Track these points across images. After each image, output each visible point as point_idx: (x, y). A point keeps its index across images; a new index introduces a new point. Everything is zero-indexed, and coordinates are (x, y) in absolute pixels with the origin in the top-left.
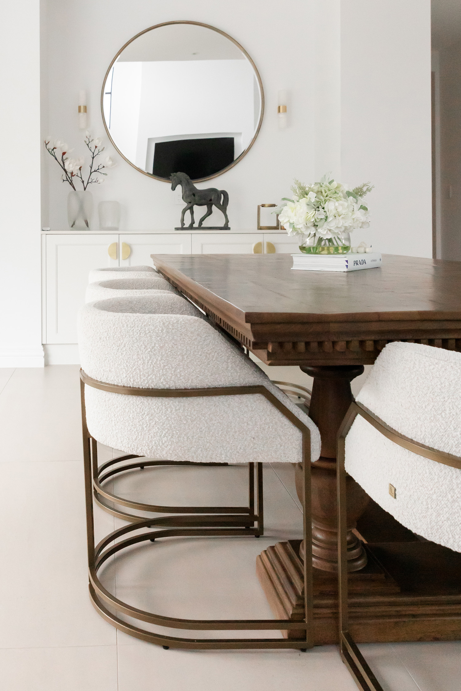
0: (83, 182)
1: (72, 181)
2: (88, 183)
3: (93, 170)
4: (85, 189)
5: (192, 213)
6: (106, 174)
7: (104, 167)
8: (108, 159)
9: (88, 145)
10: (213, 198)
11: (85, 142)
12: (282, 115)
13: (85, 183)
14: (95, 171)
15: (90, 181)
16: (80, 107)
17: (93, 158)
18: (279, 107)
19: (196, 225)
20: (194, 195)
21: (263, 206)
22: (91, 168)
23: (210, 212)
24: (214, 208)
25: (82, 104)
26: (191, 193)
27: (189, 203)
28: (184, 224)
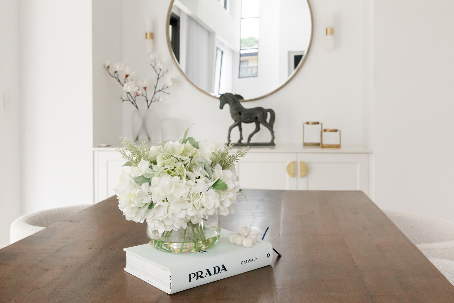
0: (147, 101)
1: (135, 100)
2: (151, 102)
3: (157, 90)
4: (148, 107)
5: (241, 129)
6: (169, 94)
7: (167, 87)
8: (169, 80)
9: (154, 67)
10: (258, 116)
11: (151, 65)
12: (329, 37)
13: (149, 102)
14: (159, 91)
15: (153, 100)
16: (146, 34)
17: (158, 79)
18: (327, 30)
19: (245, 141)
20: (240, 114)
21: (308, 123)
22: (156, 88)
23: (258, 129)
24: (261, 126)
25: (149, 30)
26: (237, 112)
27: (236, 121)
28: (229, 141)
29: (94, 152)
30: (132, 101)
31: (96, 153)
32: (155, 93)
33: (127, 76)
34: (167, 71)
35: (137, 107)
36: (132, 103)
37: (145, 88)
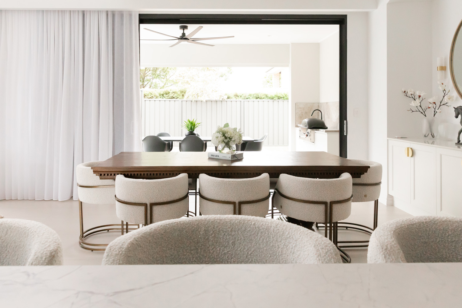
28: (459, 141)
29: (388, 140)
30: (422, 111)
32: (440, 106)
33: (420, 96)
34: (449, 91)
35: (425, 116)
36: (422, 113)
37: (435, 103)
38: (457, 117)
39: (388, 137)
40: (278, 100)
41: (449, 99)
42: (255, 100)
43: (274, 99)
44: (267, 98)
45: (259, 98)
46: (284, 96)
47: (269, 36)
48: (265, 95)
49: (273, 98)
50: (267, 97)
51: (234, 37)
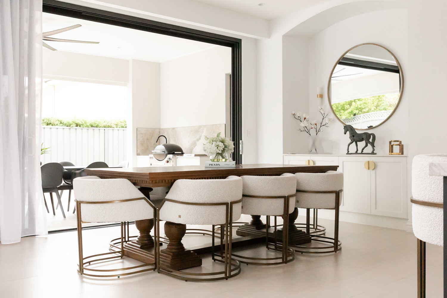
0: (316, 131)
4: (317, 134)
5: (357, 145)
7: (327, 123)
9: (321, 113)
10: (364, 138)
11: (320, 111)
14: (323, 125)
15: (319, 131)
16: (318, 95)
17: (323, 119)
20: (353, 136)
22: (321, 124)
23: (366, 146)
25: (319, 93)
26: (352, 135)
27: (351, 140)
28: (348, 151)
29: (283, 156)
30: (307, 131)
31: (284, 156)
32: (321, 126)
33: (305, 118)
34: (328, 115)
35: (310, 135)
36: (307, 132)
37: (316, 124)
38: (345, 133)
39: (284, 153)
40: (76, 128)
41: (329, 120)
42: (45, 126)
43: (72, 126)
44: (61, 125)
45: (50, 124)
46: (84, 123)
47: (118, 48)
48: (58, 121)
49: (70, 125)
50: (61, 123)
51: (98, 43)
